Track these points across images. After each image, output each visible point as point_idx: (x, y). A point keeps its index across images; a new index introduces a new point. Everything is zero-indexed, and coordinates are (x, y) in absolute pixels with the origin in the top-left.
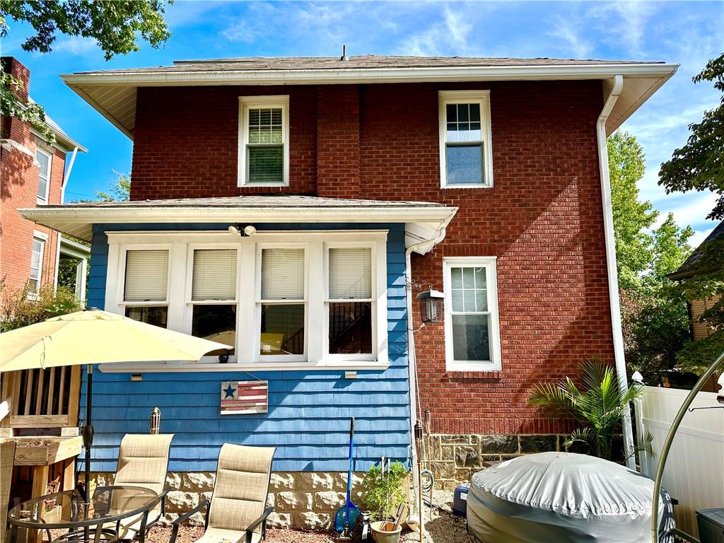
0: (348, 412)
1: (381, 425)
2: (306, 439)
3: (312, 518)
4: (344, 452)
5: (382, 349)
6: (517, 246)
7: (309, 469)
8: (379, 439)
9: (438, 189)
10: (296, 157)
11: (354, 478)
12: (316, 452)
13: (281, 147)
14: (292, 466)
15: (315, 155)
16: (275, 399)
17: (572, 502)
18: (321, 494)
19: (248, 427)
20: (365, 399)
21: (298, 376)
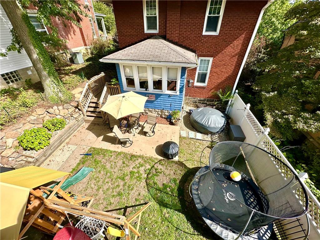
0: (170, 102)
1: (177, 104)
2: (162, 105)
3: (164, 116)
4: (170, 108)
5: (178, 91)
6: (220, 55)
7: (163, 109)
8: (176, 106)
9: (202, 35)
10: (160, 22)
11: (171, 112)
12: (164, 107)
13: (156, 17)
14: (161, 109)
15: (166, 21)
16: (157, 98)
17: (206, 123)
18: (165, 113)
19: (152, 102)
20: (174, 100)
21: (161, 95)
